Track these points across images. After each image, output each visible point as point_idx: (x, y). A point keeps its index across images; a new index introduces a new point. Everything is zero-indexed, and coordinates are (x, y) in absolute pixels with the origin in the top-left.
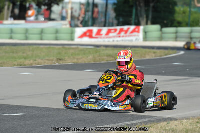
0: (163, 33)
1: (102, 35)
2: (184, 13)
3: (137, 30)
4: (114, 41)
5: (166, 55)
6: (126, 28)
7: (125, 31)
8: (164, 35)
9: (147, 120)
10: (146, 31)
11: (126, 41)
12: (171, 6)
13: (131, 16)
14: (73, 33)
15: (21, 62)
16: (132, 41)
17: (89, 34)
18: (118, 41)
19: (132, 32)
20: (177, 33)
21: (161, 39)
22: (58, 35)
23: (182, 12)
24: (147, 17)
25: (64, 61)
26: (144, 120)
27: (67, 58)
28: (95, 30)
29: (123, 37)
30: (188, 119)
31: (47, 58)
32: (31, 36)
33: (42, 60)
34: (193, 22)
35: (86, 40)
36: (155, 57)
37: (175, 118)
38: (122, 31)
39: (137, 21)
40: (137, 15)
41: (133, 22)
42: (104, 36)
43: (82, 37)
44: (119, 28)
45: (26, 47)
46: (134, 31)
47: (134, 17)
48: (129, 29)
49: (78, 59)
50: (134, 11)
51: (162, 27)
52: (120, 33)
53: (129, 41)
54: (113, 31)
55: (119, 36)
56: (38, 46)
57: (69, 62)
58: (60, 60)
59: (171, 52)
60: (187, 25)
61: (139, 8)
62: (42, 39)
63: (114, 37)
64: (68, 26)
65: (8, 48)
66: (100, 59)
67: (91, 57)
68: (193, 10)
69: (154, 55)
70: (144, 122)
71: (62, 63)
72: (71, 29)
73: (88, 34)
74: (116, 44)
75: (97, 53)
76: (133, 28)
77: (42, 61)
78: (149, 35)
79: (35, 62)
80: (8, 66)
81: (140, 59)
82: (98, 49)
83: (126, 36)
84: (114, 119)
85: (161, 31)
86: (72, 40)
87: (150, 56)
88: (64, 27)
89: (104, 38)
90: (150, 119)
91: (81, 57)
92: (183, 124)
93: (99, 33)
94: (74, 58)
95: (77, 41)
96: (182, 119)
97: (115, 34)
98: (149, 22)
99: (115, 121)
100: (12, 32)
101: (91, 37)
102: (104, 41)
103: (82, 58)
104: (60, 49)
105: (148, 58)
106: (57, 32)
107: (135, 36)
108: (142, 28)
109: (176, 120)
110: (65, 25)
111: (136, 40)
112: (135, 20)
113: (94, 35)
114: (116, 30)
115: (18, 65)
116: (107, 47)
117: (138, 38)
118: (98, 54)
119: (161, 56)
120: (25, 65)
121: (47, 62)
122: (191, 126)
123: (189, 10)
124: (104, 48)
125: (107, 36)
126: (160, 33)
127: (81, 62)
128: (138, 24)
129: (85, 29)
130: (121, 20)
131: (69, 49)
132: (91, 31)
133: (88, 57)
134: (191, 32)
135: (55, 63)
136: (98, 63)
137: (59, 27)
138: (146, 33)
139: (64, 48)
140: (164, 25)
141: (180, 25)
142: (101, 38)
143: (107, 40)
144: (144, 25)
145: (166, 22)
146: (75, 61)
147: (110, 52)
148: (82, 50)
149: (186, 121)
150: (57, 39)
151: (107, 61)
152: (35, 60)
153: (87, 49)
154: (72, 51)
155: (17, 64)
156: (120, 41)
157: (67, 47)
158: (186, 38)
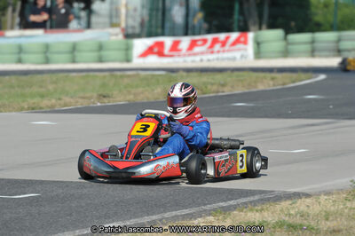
0: (288, 44)
1: (180, 50)
2: (326, 6)
3: (242, 39)
4: (202, 60)
5: (294, 82)
6: (222, 36)
7: (222, 42)
8: (290, 47)
9: (256, 197)
10: (259, 40)
11: (223, 59)
13: (231, 15)
14: (128, 49)
15: (34, 103)
16: (234, 59)
17: (158, 50)
18: (209, 60)
20: (313, 42)
21: (286, 53)
22: (104, 53)
23: (321, 6)
24: (261, 17)
25: (111, 99)
26: (252, 199)
27: (115, 93)
28: (168, 41)
29: (218, 52)
30: (328, 193)
31: (81, 95)
32: (55, 57)
33: (72, 97)
34: (342, 22)
35: (153, 61)
36: (274, 85)
37: (307, 192)
39: (242, 24)
40: (241, 13)
41: (235, 25)
42: (184, 51)
44: (210, 37)
45: (45, 77)
46: (237, 41)
47: (236, 16)
48: (228, 38)
49: (135, 95)
50: (237, 6)
52: (212, 46)
53: (229, 59)
54: (199, 43)
55: (210, 50)
56: (66, 74)
57: (120, 100)
58: (104, 97)
59: (302, 75)
60: (332, 28)
62: (74, 61)
63: (202, 53)
64: (121, 37)
65: (13, 79)
67: (159, 90)
69: (271, 83)
70: (251, 202)
71: (107, 102)
72: (125, 41)
73: (156, 50)
74: (205, 64)
75: (171, 82)
76: (234, 36)
77: (72, 100)
78: (264, 47)
79: (59, 102)
80: (10, 111)
81: (246, 91)
82: (174, 75)
83: (224, 51)
85: (285, 39)
86: (128, 60)
87: (265, 84)
88: (114, 38)
89: (184, 55)
90: (262, 196)
91: (140, 90)
92: (320, 203)
93: (175, 47)
94: (129, 93)
95: (137, 62)
96: (319, 194)
97: (203, 48)
98: (264, 26)
100: (20, 50)
101: (161, 54)
102: (185, 61)
103: (142, 93)
104: (104, 77)
105: (261, 87)
106: (101, 47)
107: (239, 50)
108: (251, 35)
109: (308, 195)
111: (242, 56)
112: (239, 21)
113: (166, 51)
114: (205, 41)
115: (28, 108)
116: (189, 70)
117: (245, 54)
119: (284, 84)
120: (41, 108)
121: (80, 100)
122: (334, 205)
124: (185, 74)
125: (190, 52)
126: (283, 43)
127: (140, 99)
128: (244, 29)
129: (150, 42)
130: (215, 23)
131: (122, 77)
132: (161, 45)
133: (153, 90)
134: (339, 40)
135: (94, 103)
137: (104, 39)
138: (258, 43)
139: (112, 75)
140: (288, 31)
141: (317, 27)
142: (179, 56)
143: (189, 59)
144: (255, 31)
145: (293, 24)
146: (131, 97)
148: (146, 78)
149: (326, 197)
150: (100, 60)
152: (60, 99)
153: (153, 76)
154: (126, 81)
155: (26, 107)
156: (213, 60)
157: (119, 73)
158: (329, 50)
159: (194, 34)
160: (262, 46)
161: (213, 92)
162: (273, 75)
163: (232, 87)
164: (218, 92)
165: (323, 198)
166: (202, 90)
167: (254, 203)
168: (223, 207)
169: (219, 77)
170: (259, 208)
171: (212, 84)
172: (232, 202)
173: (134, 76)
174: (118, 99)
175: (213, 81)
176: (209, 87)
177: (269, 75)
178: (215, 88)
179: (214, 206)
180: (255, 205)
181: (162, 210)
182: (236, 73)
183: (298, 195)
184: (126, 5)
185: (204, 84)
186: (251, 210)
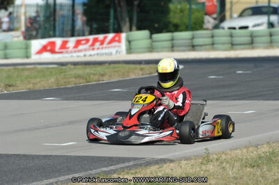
0: (153, 41)
1: (68, 48)
2: (182, 11)
4: (85, 56)
6: (101, 37)
7: (100, 41)
8: (154, 44)
9: (131, 163)
10: (130, 39)
11: (102, 54)
12: (163, 3)
13: (108, 20)
14: (27, 48)
16: (111, 54)
17: (50, 48)
18: (91, 55)
19: (111, 42)
20: (172, 40)
21: (151, 49)
22: (8, 51)
23: (178, 11)
25: (15, 88)
26: (127, 164)
27: (18, 83)
28: (58, 41)
29: (98, 49)
30: (187, 159)
34: (195, 24)
35: (47, 57)
36: (143, 74)
37: (171, 158)
38: (95, 40)
39: (116, 26)
40: (116, 18)
41: (111, 27)
43: (40, 52)
44: (91, 38)
46: (112, 41)
47: (112, 20)
48: (105, 38)
49: (34, 84)
50: (112, 12)
51: (152, 33)
52: (93, 45)
53: (106, 54)
54: (83, 42)
55: (92, 48)
57: (22, 88)
58: (10, 86)
60: (187, 29)
61: (119, 9)
63: (85, 50)
64: (21, 38)
66: (65, 82)
67: (52, 80)
68: (193, 7)
69: (141, 72)
70: (127, 167)
71: (12, 90)
73: (49, 48)
74: (88, 59)
75: (61, 73)
76: (111, 36)
78: (134, 44)
81: (121, 79)
82: (64, 67)
83: (102, 48)
84: (85, 165)
85: (151, 38)
86: (28, 57)
87: (136, 74)
88: (16, 39)
89: (71, 52)
90: (136, 162)
91: (38, 80)
92: (181, 167)
93: (64, 45)
94: (29, 82)
95: (35, 58)
96: (180, 160)
97: (87, 46)
98: (134, 28)
99: (86, 167)
101: (53, 51)
102: (72, 56)
103: (39, 82)
104: (10, 70)
105: (132, 76)
106: (6, 47)
107: (115, 47)
108: (123, 35)
109: (171, 161)
110: (16, 38)
111: (117, 52)
112: (114, 24)
113: (57, 49)
114: (87, 41)
116: (75, 64)
117: (120, 50)
118: (63, 74)
119: (151, 74)
122: (192, 168)
123: (188, 6)
124: (72, 67)
125: (76, 49)
126: (149, 41)
127: (38, 87)
128: (118, 31)
129: (44, 42)
130: (95, 26)
131: (23, 70)
132: (53, 44)
133: (48, 80)
134: (193, 38)
135: (2, 91)
136: (62, 87)
137: (8, 41)
138: (129, 42)
139: (15, 69)
140: (154, 30)
141: (176, 28)
142: (67, 52)
143: (75, 55)
144: (126, 32)
145: (156, 25)
146: (31, 86)
147: (80, 71)
148: (42, 71)
149: (186, 162)
150: (6, 57)
151: (75, 84)
153: (48, 68)
154: (26, 73)
156: (94, 55)
157: (20, 67)
158: (186, 46)
159: (79, 35)
160: (132, 43)
161: (96, 81)
162: (142, 66)
163: (110, 76)
164: (99, 81)
165: (183, 162)
166: (86, 79)
167: (129, 168)
168: (105, 171)
169: (99, 69)
170: (134, 171)
171: (94, 74)
172: (112, 168)
173: (33, 69)
174: (21, 88)
175: (94, 72)
176: (92, 76)
177: (138, 66)
178: (96, 77)
179: (99, 170)
180: (130, 169)
181: (57, 174)
182: (112, 65)
183: (164, 161)
184: (25, 13)
185: (88, 74)
186: (128, 173)
